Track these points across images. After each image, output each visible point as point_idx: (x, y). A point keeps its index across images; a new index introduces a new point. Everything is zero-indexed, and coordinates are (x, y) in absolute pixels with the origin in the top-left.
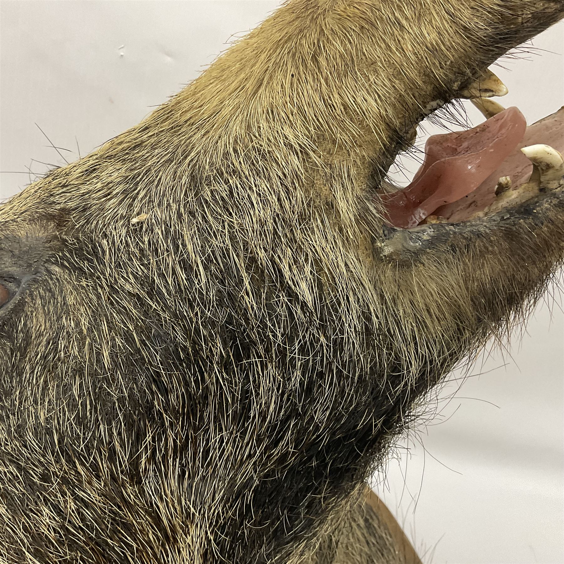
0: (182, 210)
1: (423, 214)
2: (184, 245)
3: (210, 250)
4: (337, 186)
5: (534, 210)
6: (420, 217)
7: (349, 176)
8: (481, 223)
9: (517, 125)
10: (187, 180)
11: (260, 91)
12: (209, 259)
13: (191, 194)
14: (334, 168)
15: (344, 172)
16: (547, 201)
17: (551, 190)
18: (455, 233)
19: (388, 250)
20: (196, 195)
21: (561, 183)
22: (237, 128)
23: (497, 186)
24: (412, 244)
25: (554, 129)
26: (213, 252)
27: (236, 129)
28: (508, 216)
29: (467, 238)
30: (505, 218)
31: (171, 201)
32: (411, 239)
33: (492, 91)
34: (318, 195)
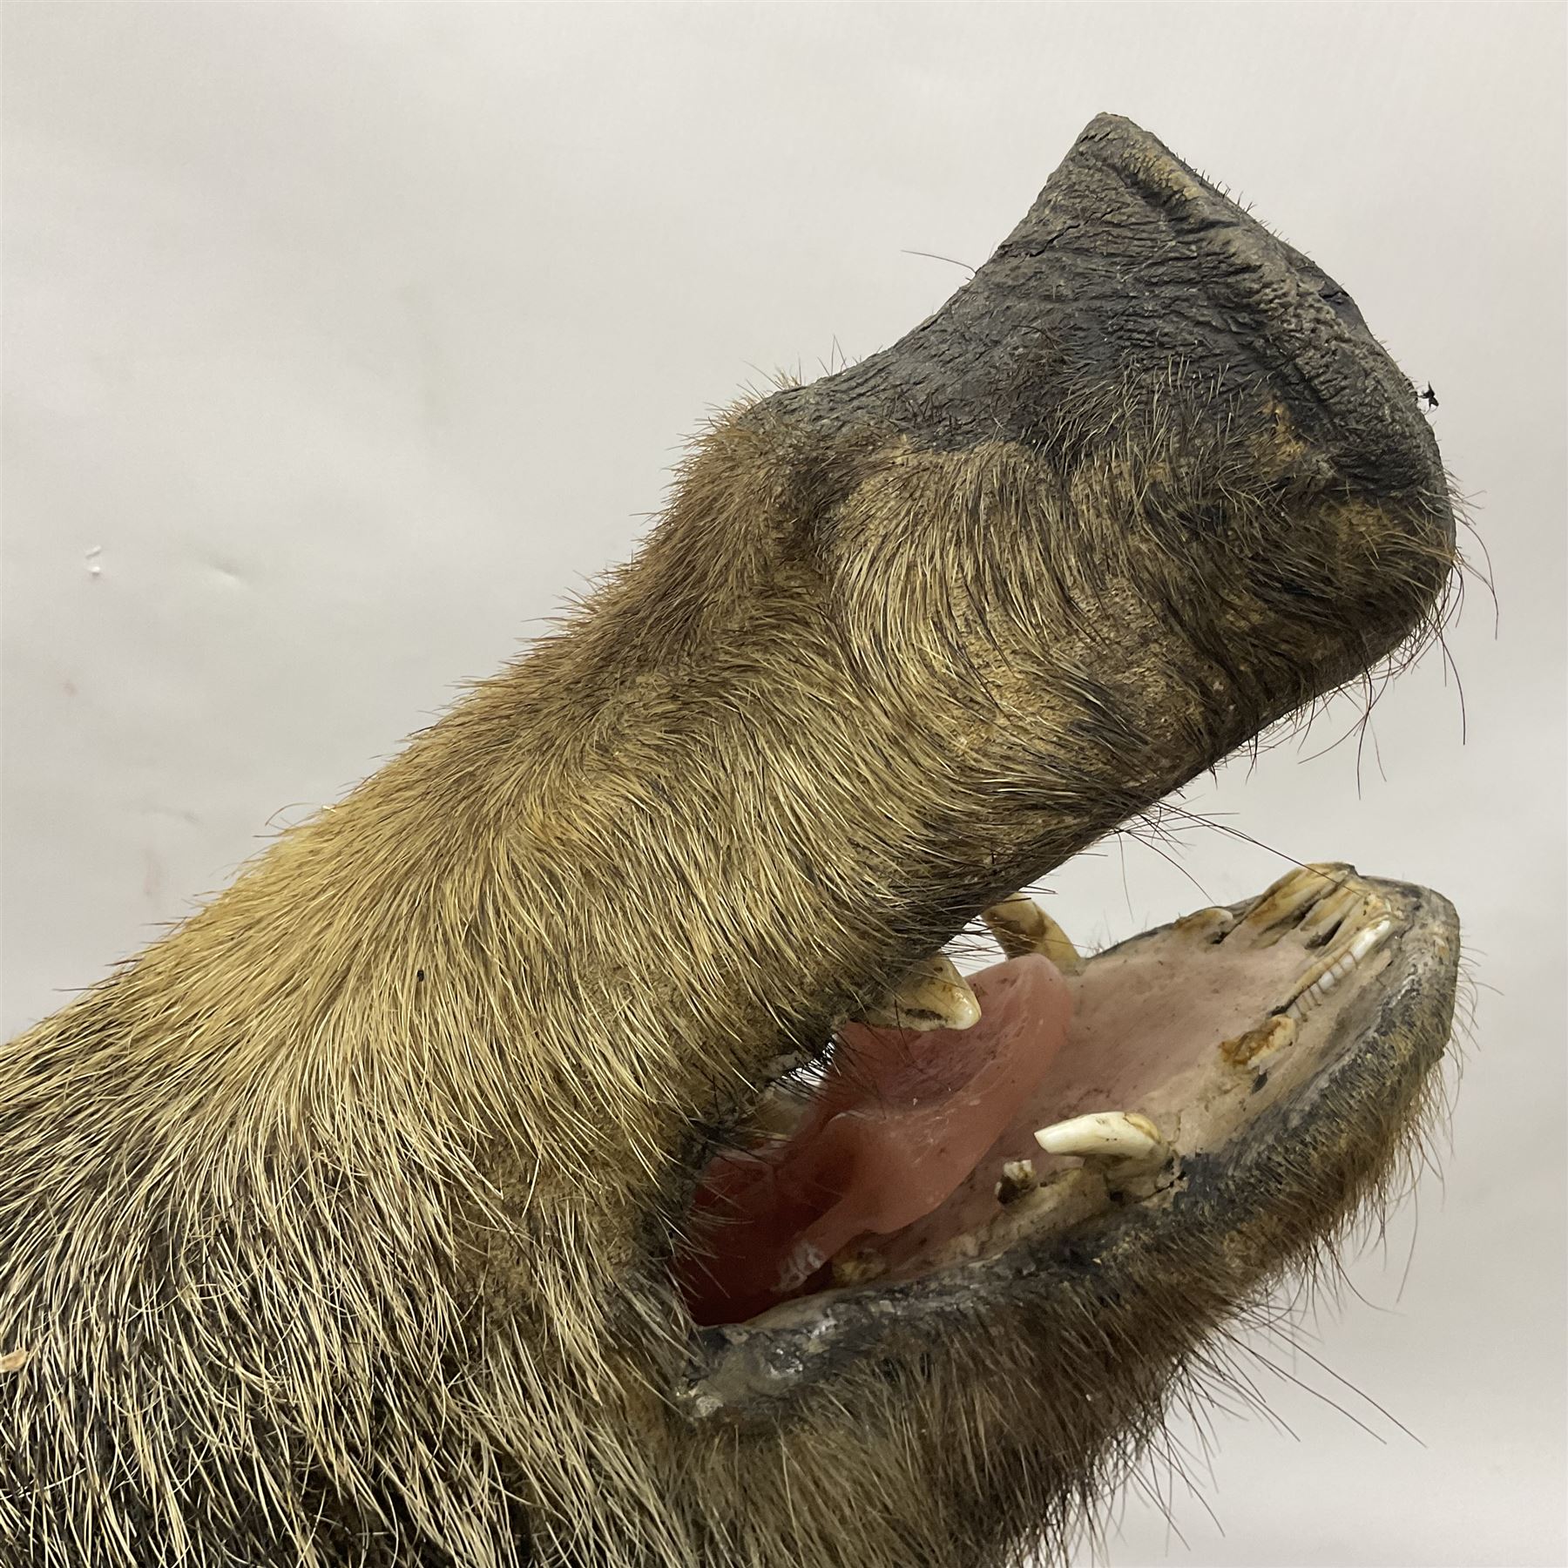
0: (122, 1342)
1: (817, 1256)
2: (129, 1448)
3: (199, 1462)
4: (547, 1269)
5: (1098, 1257)
6: (809, 1265)
7: (578, 1239)
8: (966, 1283)
9: (1041, 1022)
10: (139, 1251)
11: (338, 1006)
12: (196, 1489)
13: (149, 1292)
14: (536, 1219)
15: (565, 1228)
16: (1127, 1234)
17: (1139, 1199)
18: (895, 1320)
19: (706, 1405)
20: (163, 1295)
21: (1159, 1185)
22: (278, 1101)
23: (999, 1186)
24: (774, 1372)
25: (1156, 990)
26: (209, 1468)
27: (275, 1105)
28: (1033, 1269)
29: (928, 1334)
30: (1025, 1272)
31: (93, 1314)
32: (773, 1359)
33: (939, 1017)
34: (501, 1288)
